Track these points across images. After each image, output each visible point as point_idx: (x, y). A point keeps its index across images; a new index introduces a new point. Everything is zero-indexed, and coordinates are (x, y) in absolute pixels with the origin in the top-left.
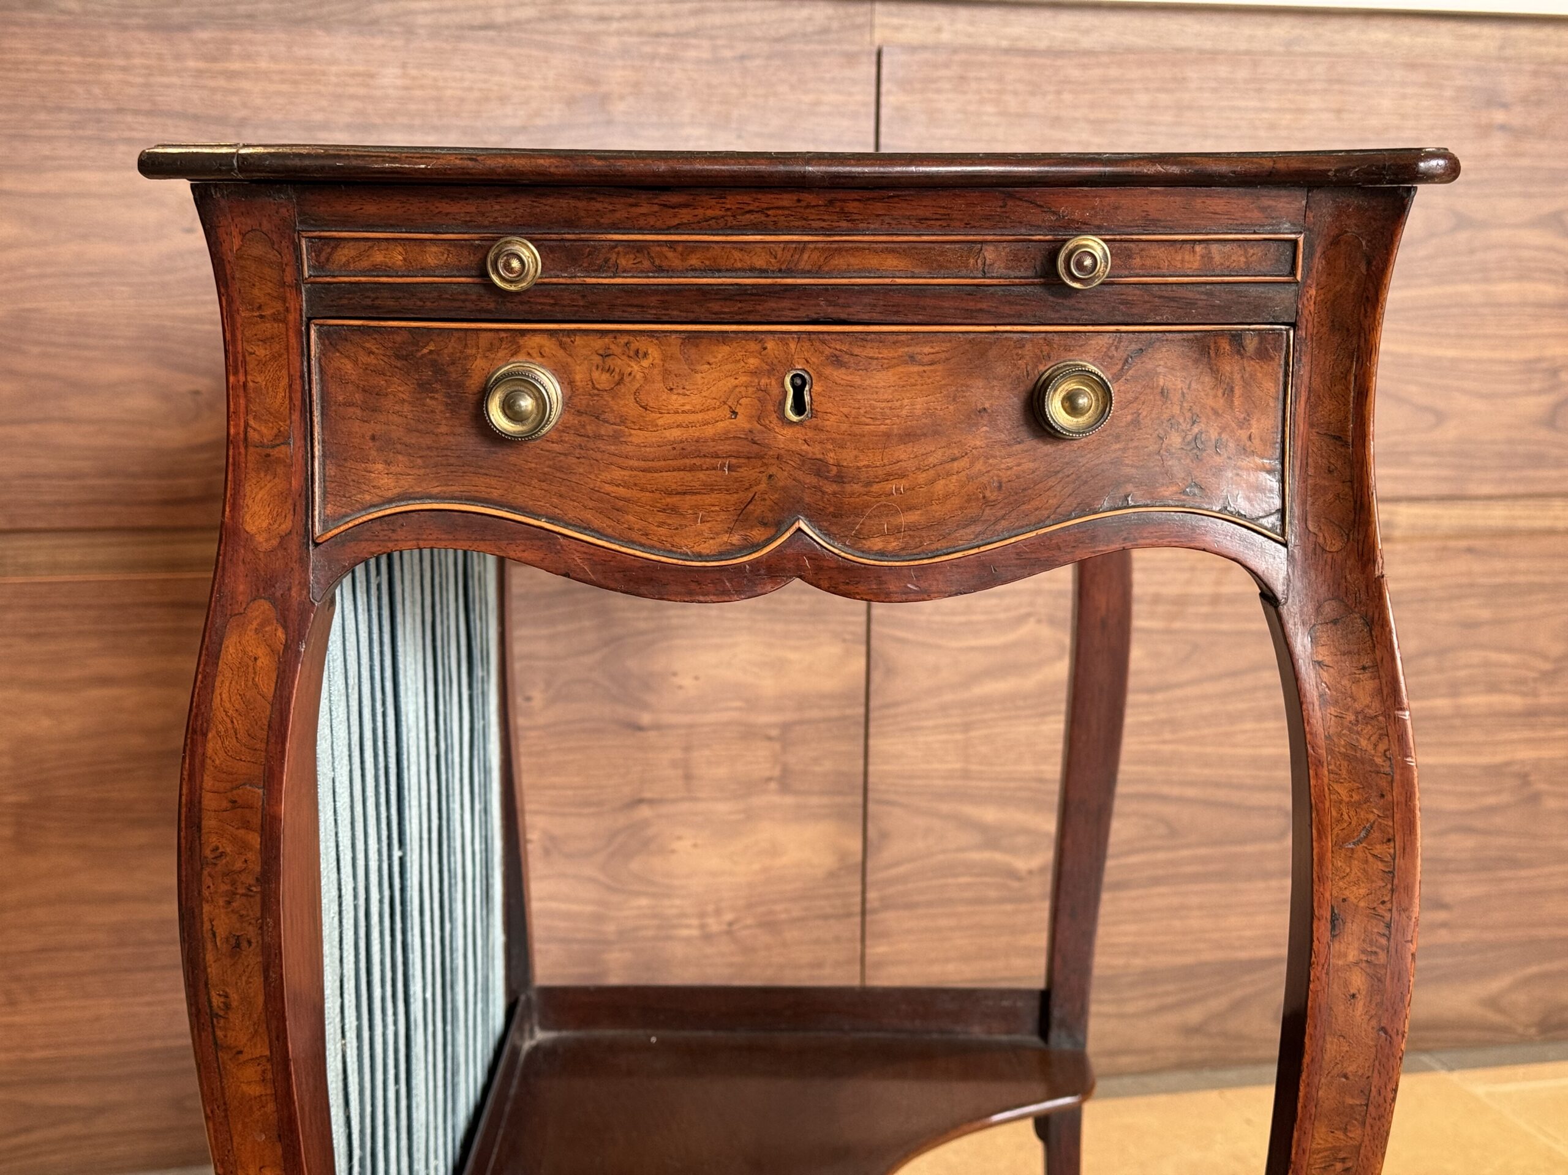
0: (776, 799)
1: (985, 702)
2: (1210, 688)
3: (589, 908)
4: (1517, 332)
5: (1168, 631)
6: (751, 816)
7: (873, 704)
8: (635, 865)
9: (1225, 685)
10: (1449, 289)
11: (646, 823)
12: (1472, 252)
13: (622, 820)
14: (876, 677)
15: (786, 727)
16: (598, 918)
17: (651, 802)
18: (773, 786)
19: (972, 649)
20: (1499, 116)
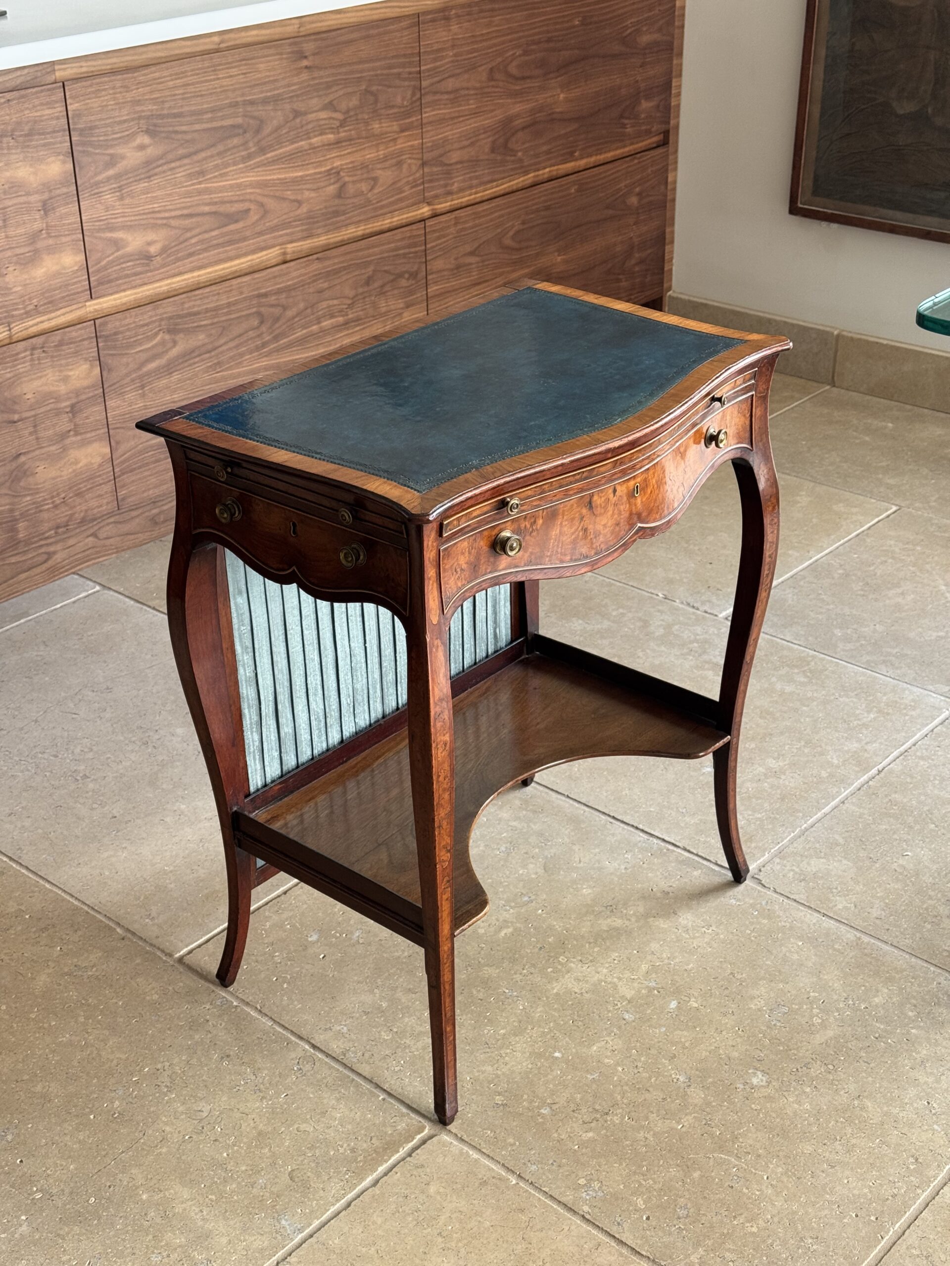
0: (74, 439)
1: (148, 374)
2: (231, 344)
3: (7, 507)
4: (322, 159)
5: (212, 324)
6: (65, 449)
7: (105, 387)
8: (22, 484)
9: (236, 342)
10: (296, 145)
11: (24, 463)
12: (302, 127)
13: (14, 465)
14: (105, 374)
15: (73, 406)
16: (12, 511)
17: (24, 453)
18: (72, 433)
19: (140, 351)
20: (305, 63)
